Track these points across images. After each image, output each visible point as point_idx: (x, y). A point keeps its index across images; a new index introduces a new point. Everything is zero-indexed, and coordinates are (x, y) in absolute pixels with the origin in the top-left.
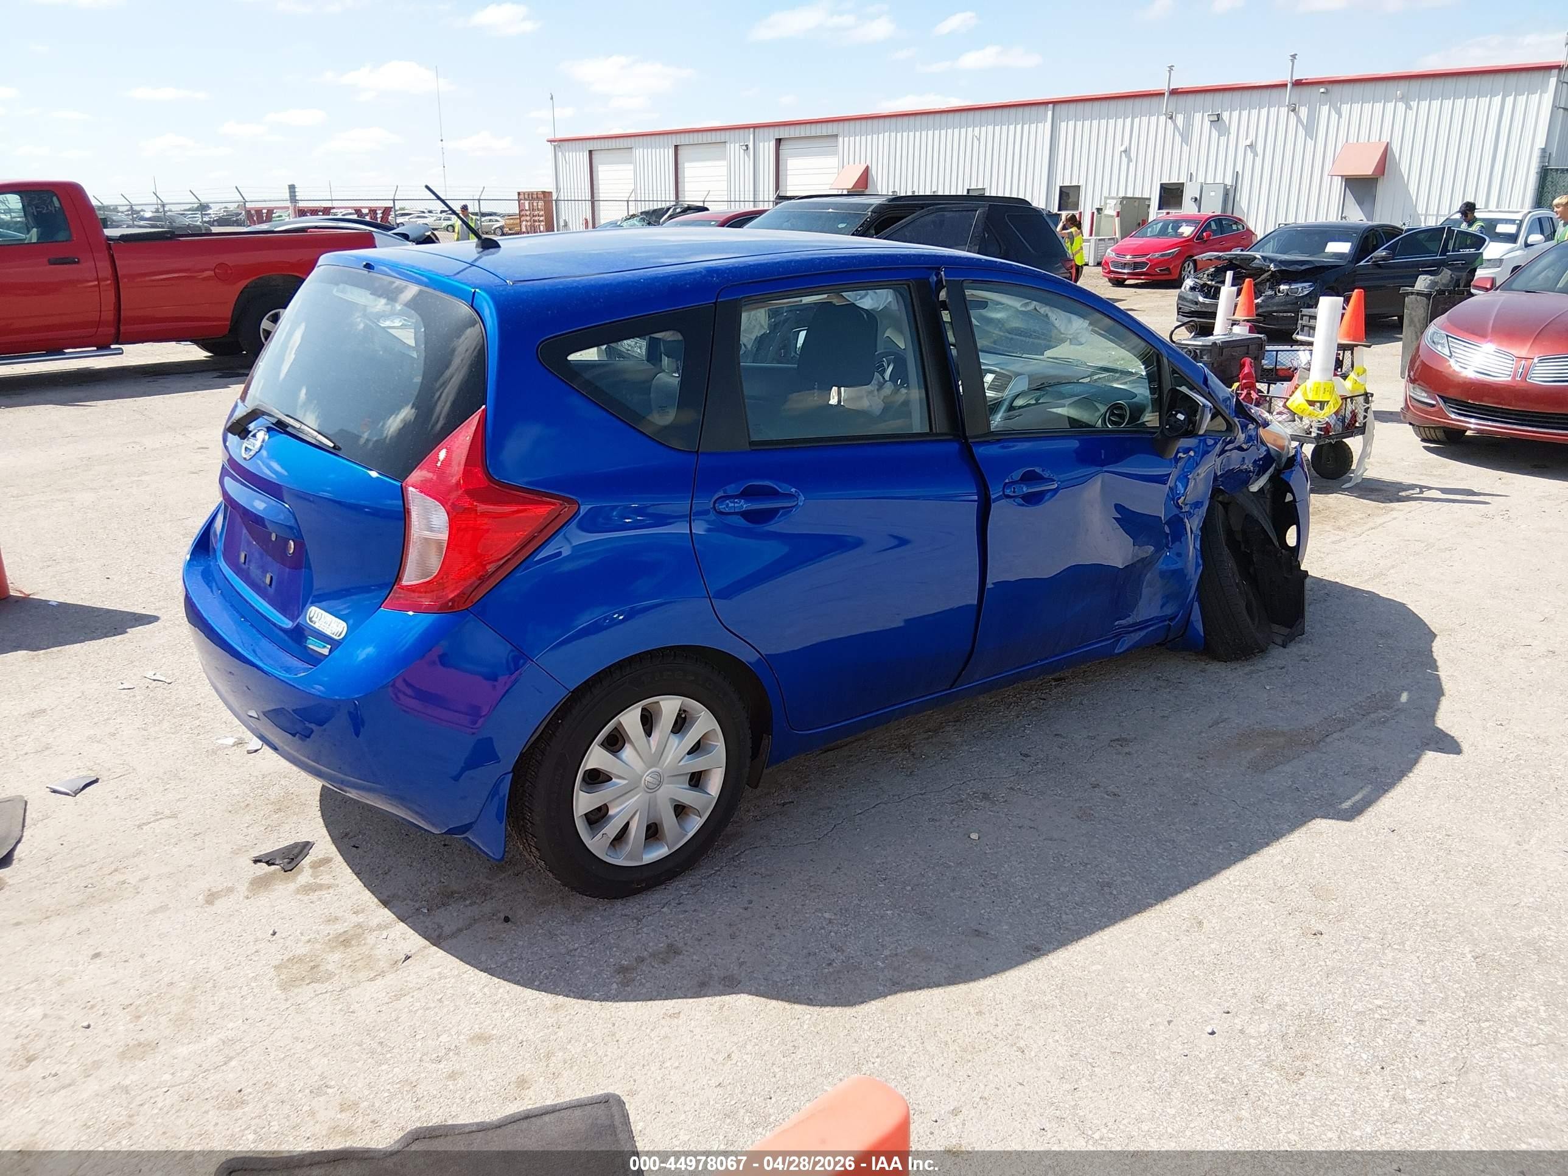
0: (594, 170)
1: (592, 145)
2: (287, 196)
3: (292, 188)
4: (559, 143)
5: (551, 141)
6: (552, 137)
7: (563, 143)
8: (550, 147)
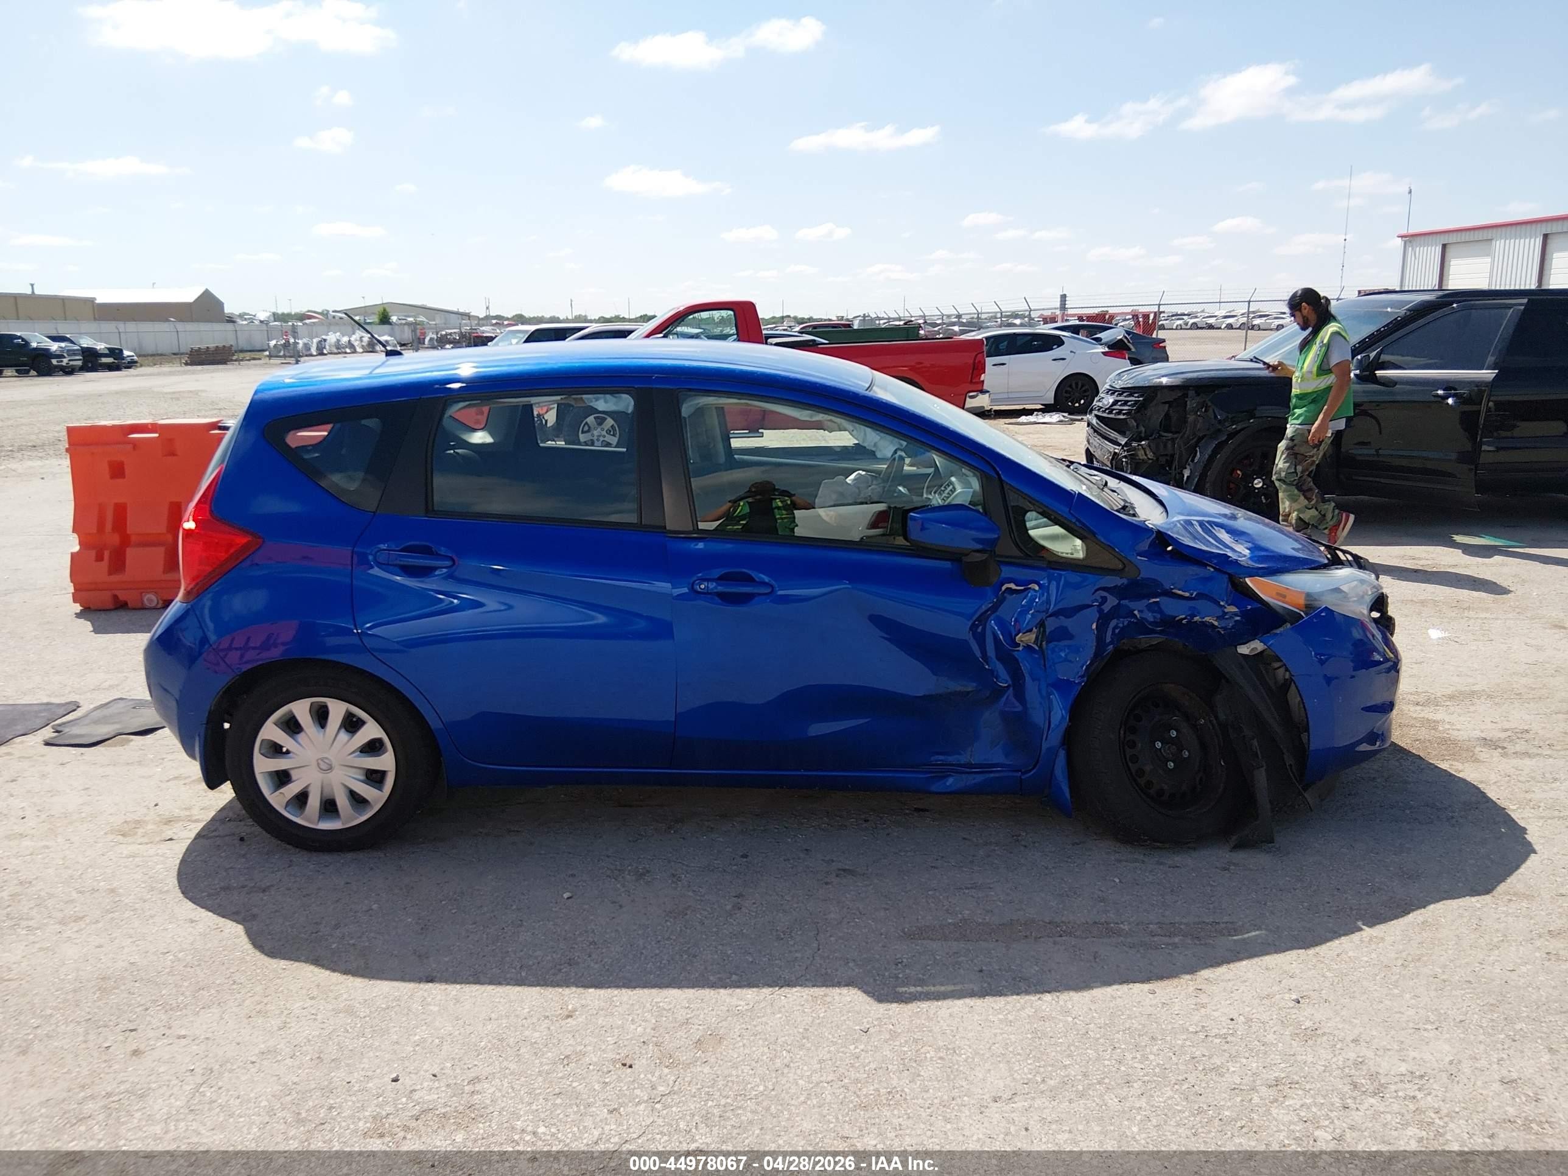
0: (1446, 264)
1: (1445, 239)
2: (1058, 305)
3: (1064, 297)
4: (1410, 239)
5: (1402, 237)
6: (1404, 232)
7: (1415, 238)
8: (1399, 242)
